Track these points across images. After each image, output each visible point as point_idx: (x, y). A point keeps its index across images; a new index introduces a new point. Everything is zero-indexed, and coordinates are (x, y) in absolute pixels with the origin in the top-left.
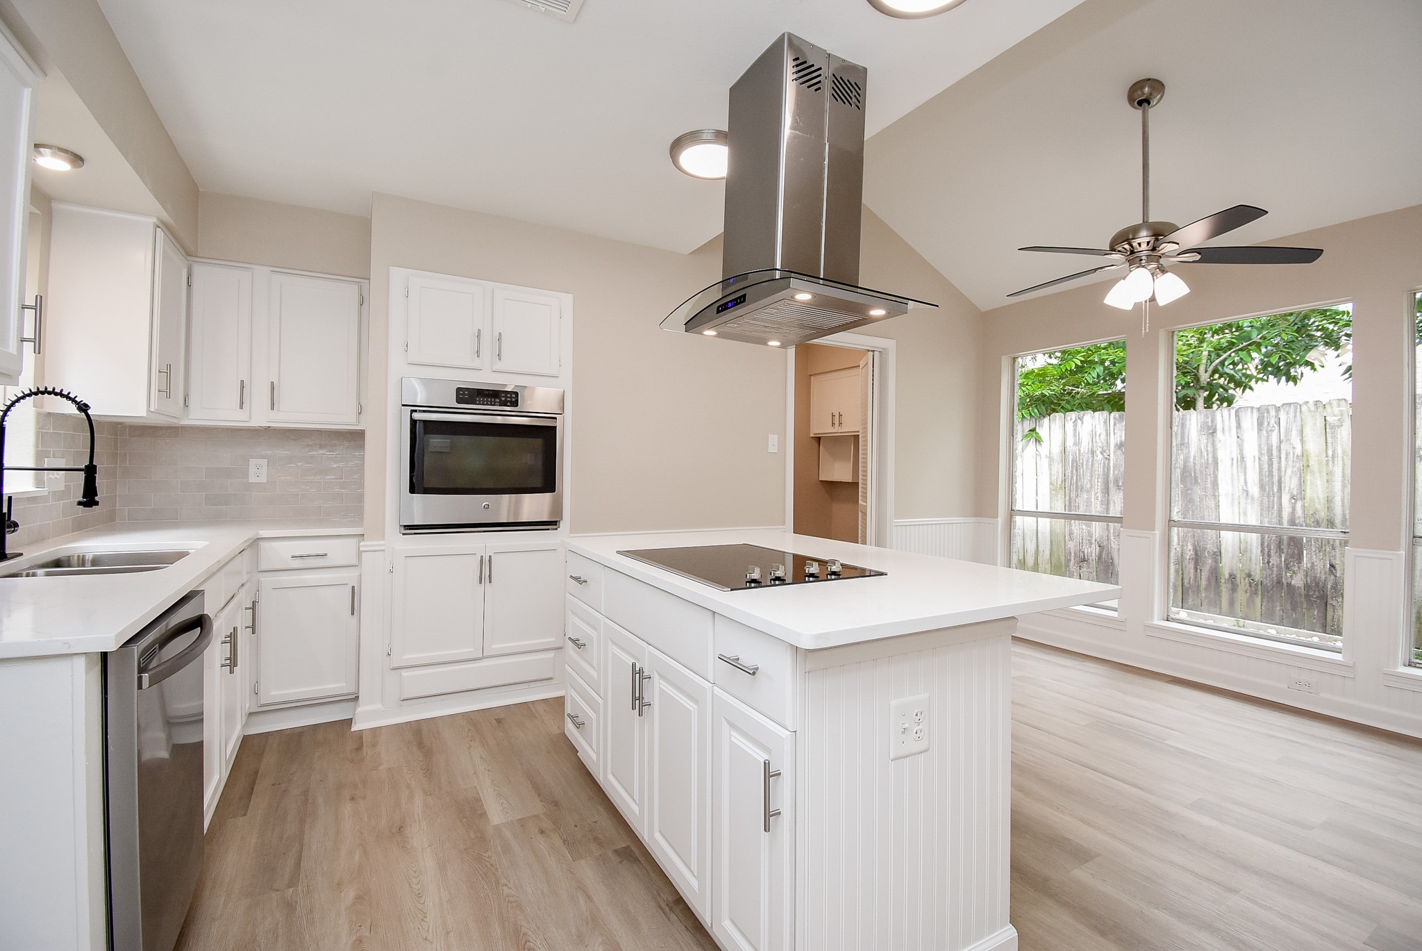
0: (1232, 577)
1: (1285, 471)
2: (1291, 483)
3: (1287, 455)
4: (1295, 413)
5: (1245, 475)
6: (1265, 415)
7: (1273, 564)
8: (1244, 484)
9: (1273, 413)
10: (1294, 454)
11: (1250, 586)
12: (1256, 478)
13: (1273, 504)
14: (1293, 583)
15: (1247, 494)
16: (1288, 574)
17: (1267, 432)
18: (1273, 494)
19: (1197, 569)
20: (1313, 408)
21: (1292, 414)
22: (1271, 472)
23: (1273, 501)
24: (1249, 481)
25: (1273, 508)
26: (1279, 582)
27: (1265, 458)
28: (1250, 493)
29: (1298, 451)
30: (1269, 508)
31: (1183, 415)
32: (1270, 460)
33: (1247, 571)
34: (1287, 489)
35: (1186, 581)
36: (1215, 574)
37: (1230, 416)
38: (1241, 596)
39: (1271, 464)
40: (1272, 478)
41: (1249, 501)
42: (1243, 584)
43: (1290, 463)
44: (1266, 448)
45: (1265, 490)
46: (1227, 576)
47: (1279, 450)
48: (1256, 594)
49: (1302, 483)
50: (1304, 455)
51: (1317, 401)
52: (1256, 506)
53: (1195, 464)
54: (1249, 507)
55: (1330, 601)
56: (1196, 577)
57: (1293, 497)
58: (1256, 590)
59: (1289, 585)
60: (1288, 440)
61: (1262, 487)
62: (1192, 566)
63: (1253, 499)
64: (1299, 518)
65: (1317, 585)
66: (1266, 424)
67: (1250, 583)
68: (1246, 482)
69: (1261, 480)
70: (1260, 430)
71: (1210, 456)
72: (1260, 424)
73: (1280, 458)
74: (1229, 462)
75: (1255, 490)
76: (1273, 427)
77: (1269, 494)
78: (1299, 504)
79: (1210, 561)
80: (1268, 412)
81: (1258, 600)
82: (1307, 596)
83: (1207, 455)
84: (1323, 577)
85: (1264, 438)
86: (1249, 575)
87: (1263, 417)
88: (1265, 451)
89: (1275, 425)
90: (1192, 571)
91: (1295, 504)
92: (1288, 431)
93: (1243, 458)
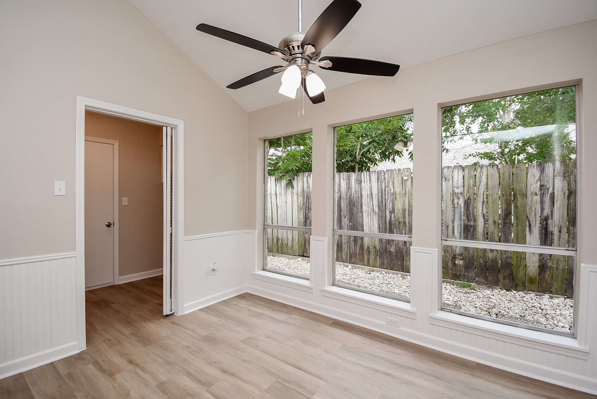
0: (368, 248)
1: (388, 200)
2: (389, 206)
3: (388, 193)
4: (391, 174)
5: (373, 202)
6: (380, 175)
7: (383, 242)
8: (372, 206)
9: (383, 174)
10: (391, 193)
11: (375, 252)
12: (377, 203)
13: (383, 215)
14: (391, 250)
15: (373, 211)
16: (389, 246)
17: (381, 183)
18: (383, 211)
19: (355, 245)
20: (397, 172)
21: (390, 175)
22: (382, 200)
23: (383, 214)
24: (374, 205)
25: (383, 217)
26: (386, 250)
27: (380, 194)
28: (375, 211)
29: (392, 191)
30: (382, 217)
31: (349, 174)
32: (382, 195)
33: (374, 246)
34: (388, 208)
35: (351, 251)
36: (362, 246)
37: (367, 175)
38: (372, 257)
39: (382, 198)
40: (383, 203)
41: (374, 214)
42: (372, 251)
43: (389, 196)
44: (380, 190)
45: (380, 209)
46: (366, 248)
47: (385, 191)
48: (377, 255)
49: (393, 206)
50: (394, 194)
51: (399, 169)
52: (377, 215)
53: (354, 197)
54: (374, 216)
55: (404, 257)
56: (355, 249)
57: (390, 212)
58: (378, 254)
59: (390, 251)
60: (388, 186)
61: (379, 207)
62: (353, 244)
63: (376, 213)
64: (393, 221)
65: (400, 250)
66: (380, 179)
67: (375, 251)
68: (373, 205)
69: (378, 204)
70: (378, 182)
71: (360, 193)
72: (378, 179)
73: (386, 194)
74: (367, 196)
75: (376, 209)
76: (383, 180)
77: (381, 211)
78: (393, 215)
79: (360, 241)
80: (381, 174)
81: (378, 258)
82: (396, 256)
83: (358, 193)
84: (402, 247)
85: (379, 185)
86: (375, 247)
87: (379, 175)
88: (380, 191)
89: (384, 180)
90: (353, 246)
91: (391, 215)
92: (388, 182)
93: (372, 194)
